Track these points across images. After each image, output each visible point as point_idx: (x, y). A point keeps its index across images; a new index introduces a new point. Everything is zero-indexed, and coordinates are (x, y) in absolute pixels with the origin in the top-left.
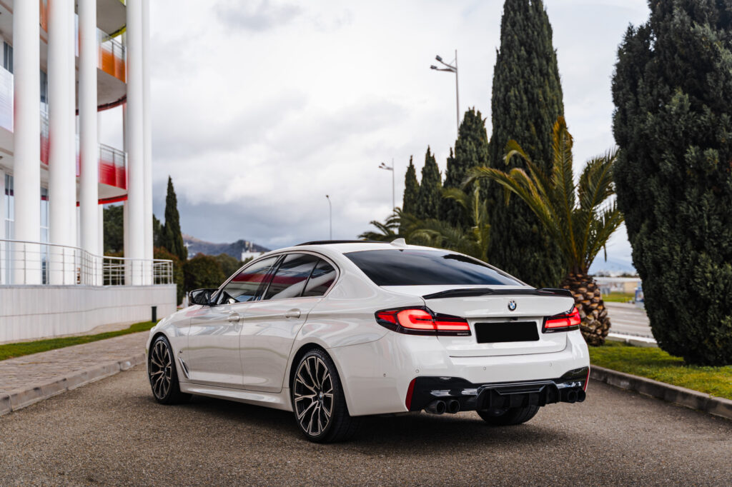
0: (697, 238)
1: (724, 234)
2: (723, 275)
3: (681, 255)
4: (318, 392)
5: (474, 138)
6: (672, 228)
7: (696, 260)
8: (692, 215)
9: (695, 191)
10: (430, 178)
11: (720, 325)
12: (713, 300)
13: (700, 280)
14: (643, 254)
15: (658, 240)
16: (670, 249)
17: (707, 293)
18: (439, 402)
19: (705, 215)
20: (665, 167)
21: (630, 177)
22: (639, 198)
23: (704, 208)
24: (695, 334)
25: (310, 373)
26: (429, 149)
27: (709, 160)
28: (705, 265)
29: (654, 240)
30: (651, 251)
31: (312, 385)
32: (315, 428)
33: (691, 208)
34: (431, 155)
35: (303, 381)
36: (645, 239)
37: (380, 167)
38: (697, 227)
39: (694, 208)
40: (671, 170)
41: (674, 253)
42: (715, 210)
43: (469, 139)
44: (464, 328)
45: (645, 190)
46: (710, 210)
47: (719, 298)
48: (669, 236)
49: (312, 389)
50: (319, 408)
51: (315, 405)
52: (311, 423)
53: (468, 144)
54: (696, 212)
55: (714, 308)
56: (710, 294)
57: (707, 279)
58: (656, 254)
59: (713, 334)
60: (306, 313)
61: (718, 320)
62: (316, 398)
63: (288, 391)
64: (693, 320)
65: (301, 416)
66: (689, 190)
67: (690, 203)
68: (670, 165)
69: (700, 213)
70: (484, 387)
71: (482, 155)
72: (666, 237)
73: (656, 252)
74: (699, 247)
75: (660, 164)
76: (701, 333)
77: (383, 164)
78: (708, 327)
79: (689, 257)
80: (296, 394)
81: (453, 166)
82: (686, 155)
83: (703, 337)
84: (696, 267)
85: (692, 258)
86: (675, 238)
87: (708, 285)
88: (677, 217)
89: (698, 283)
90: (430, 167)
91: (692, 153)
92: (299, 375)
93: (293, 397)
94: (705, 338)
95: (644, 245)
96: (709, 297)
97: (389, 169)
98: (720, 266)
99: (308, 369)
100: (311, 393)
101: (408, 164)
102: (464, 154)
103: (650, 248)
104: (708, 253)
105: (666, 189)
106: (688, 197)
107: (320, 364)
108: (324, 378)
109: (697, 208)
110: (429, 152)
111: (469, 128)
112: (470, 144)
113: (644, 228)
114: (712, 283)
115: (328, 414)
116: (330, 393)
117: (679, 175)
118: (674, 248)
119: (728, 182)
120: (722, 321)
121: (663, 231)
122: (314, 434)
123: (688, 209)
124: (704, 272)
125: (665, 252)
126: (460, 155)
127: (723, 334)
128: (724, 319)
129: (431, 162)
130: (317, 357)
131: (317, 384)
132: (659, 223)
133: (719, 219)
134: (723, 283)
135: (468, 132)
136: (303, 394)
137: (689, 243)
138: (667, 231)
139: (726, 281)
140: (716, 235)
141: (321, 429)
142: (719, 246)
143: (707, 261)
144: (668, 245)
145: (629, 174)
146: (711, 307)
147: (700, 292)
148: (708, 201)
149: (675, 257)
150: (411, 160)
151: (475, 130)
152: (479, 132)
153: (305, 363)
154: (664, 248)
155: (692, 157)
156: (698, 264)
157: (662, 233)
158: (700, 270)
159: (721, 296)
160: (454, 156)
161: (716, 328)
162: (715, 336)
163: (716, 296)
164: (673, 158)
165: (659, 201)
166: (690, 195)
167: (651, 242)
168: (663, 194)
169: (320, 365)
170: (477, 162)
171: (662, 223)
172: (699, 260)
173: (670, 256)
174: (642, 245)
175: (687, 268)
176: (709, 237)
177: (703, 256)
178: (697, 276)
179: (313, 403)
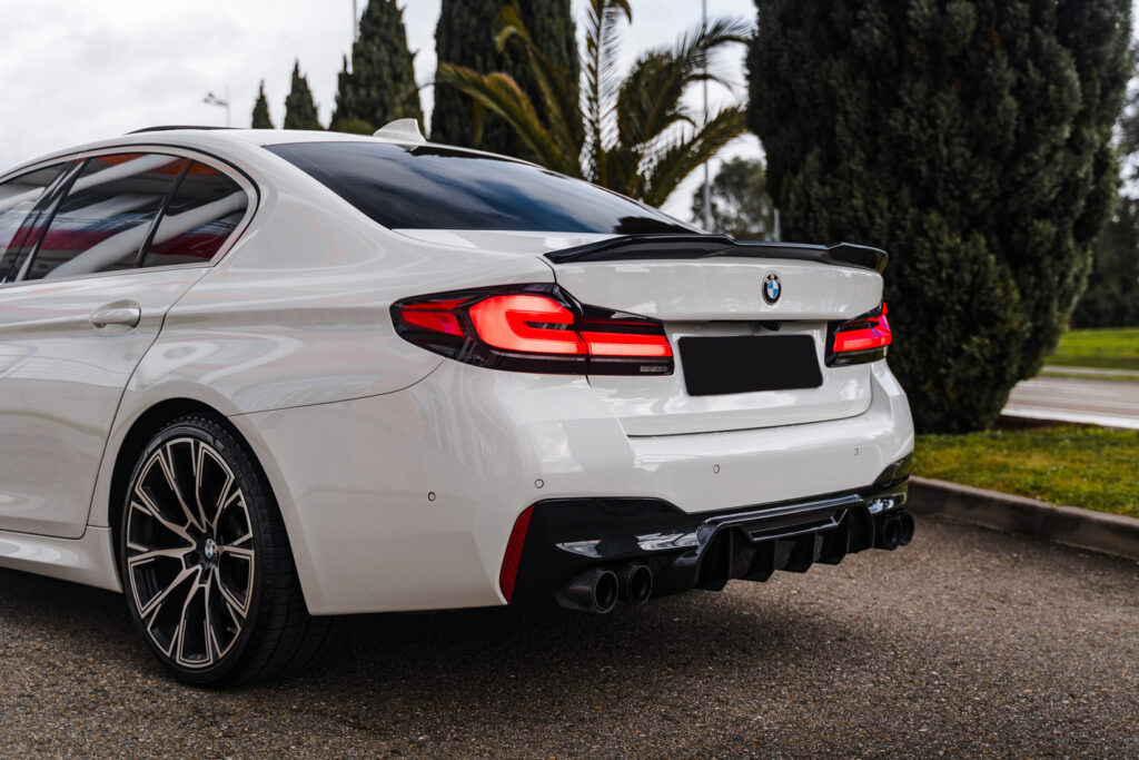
0: (922, 183)
1: (974, 175)
2: (970, 256)
3: (888, 215)
4: (201, 539)
5: (385, 40)
6: (870, 162)
7: (918, 224)
8: (915, 137)
9: (921, 88)
10: (299, 114)
11: (958, 353)
12: (948, 305)
13: (927, 266)
14: (811, 215)
15: (842, 186)
16: (866, 204)
17: (939, 291)
18: (601, 573)
19: (941, 137)
20: (865, 37)
21: (785, 59)
22: (802, 102)
23: (939, 122)
24: (907, 371)
25: (174, 486)
26: (297, 65)
27: (959, 23)
28: (937, 236)
29: (834, 187)
30: (827, 208)
31: (182, 521)
32: (195, 645)
33: (913, 121)
34: (301, 75)
35: (151, 509)
36: (816, 184)
37: (206, 101)
38: (924, 160)
39: (920, 122)
40: (878, 42)
41: (874, 212)
42: (961, 127)
43: (377, 40)
44: (655, 350)
45: (815, 86)
46: (951, 127)
47: (960, 301)
48: (865, 177)
49: (181, 531)
50: (207, 586)
51: (191, 578)
52: (180, 631)
53: (375, 49)
54: (923, 129)
55: (949, 320)
56: (945, 294)
57: (940, 264)
58: (839, 214)
59: (943, 371)
60: (160, 311)
61: (955, 344)
62: (193, 559)
63: (105, 535)
64: (906, 344)
65: (147, 609)
66: (908, 84)
67: (909, 111)
68: (877, 32)
69: (930, 131)
70: (716, 522)
71: (399, 69)
72: (859, 179)
73: (837, 209)
74: (925, 201)
75: (854, 32)
76: (919, 369)
77: (211, 95)
78: (935, 357)
79: (905, 220)
80: (130, 545)
81: (349, 88)
82: (912, 13)
83: (922, 378)
84: (920, 239)
85: (912, 221)
86: (877, 182)
87: (944, 275)
88: (880, 140)
89: (924, 272)
90: (298, 95)
91: (922, 8)
92: (139, 491)
93: (120, 555)
94: (925, 381)
95: (813, 196)
96: (942, 298)
97: (220, 103)
98: (965, 239)
99: (170, 474)
100: (178, 542)
101: (256, 94)
102: (369, 67)
103: (825, 202)
104: (943, 213)
105: (864, 83)
106: (907, 100)
107: (208, 458)
108: (223, 503)
109: (925, 121)
110: (296, 71)
111: (377, 22)
112: (379, 49)
113: (812, 160)
114: (951, 271)
115: (239, 606)
116: (242, 545)
117: (893, 53)
118: (875, 204)
119: (990, 70)
120: (965, 347)
121: (854, 167)
122: (194, 663)
123: (906, 124)
124: (935, 250)
125: (856, 210)
126: (362, 68)
127: (963, 371)
128: (968, 342)
129: (301, 87)
130: (198, 439)
131: (197, 516)
132: (844, 152)
133: (967, 146)
134: (971, 272)
135: (375, 29)
136: (153, 546)
137: (905, 192)
138: (861, 168)
139: (976, 267)
140: (960, 178)
141: (214, 650)
142: (963, 199)
143: (940, 227)
144: (864, 197)
145: (785, 54)
146: (944, 318)
147: (926, 288)
148: (948, 108)
149: (878, 220)
150: (261, 88)
151: (388, 26)
152: (393, 30)
153: (158, 455)
154: (855, 201)
155: (924, 16)
156: (925, 234)
157: (851, 172)
158: (928, 245)
159: (965, 298)
160: (350, 70)
161: (950, 360)
162: (946, 376)
163: (955, 297)
164: (881, 19)
165: (849, 108)
166: (910, 96)
167: (828, 189)
168: (856, 94)
169: (210, 463)
170: (389, 81)
171: (852, 153)
172: (926, 226)
173: (866, 218)
174: (808, 195)
175: (902, 243)
176: (946, 181)
177: (934, 217)
178: (922, 257)
179: (185, 573)
